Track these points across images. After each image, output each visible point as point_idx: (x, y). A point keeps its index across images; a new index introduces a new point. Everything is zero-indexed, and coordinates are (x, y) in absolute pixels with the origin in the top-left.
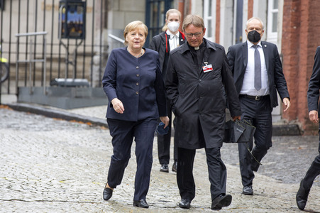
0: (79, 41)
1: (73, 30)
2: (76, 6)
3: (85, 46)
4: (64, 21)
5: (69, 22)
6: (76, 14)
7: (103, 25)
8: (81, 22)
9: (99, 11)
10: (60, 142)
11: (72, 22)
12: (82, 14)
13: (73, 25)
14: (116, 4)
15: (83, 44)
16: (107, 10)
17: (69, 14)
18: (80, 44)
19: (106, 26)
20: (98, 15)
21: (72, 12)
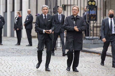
0: (95, 22)
1: (92, 17)
2: (93, 8)
3: (97, 23)
4: (88, 14)
5: (90, 14)
6: (93, 11)
7: (104, 15)
8: (95, 14)
9: (103, 9)
10: (87, 61)
11: (91, 14)
12: (95, 11)
13: (92, 15)
14: (109, 6)
15: (96, 23)
16: (106, 9)
17: (90, 11)
18: (95, 23)
19: (105, 16)
20: (102, 11)
21: (92, 10)
